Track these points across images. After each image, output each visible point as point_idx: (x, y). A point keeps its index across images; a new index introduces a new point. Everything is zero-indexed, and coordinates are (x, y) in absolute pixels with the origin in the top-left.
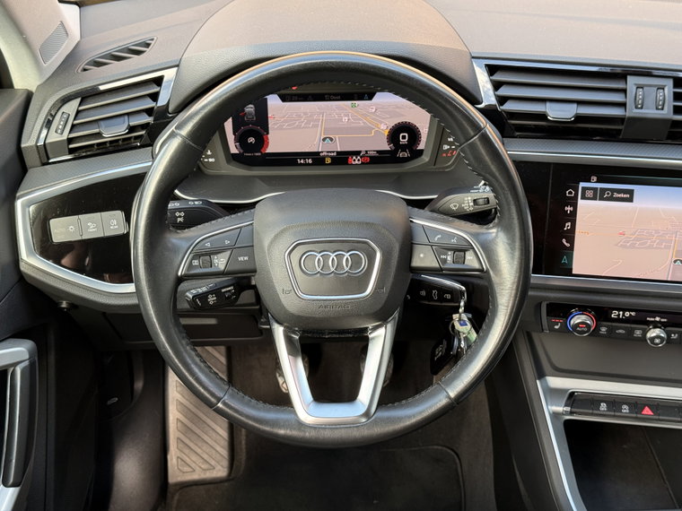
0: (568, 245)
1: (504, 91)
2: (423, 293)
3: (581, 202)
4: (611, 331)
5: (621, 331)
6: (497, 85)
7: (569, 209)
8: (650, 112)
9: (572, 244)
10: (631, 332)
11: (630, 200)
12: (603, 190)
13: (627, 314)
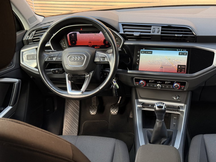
0: (138, 64)
1: (125, 30)
2: (105, 74)
3: (141, 54)
4: (149, 85)
5: (151, 85)
6: (124, 29)
7: (138, 56)
8: (156, 33)
9: (139, 63)
10: (154, 86)
11: (152, 53)
12: (146, 51)
13: (153, 81)
